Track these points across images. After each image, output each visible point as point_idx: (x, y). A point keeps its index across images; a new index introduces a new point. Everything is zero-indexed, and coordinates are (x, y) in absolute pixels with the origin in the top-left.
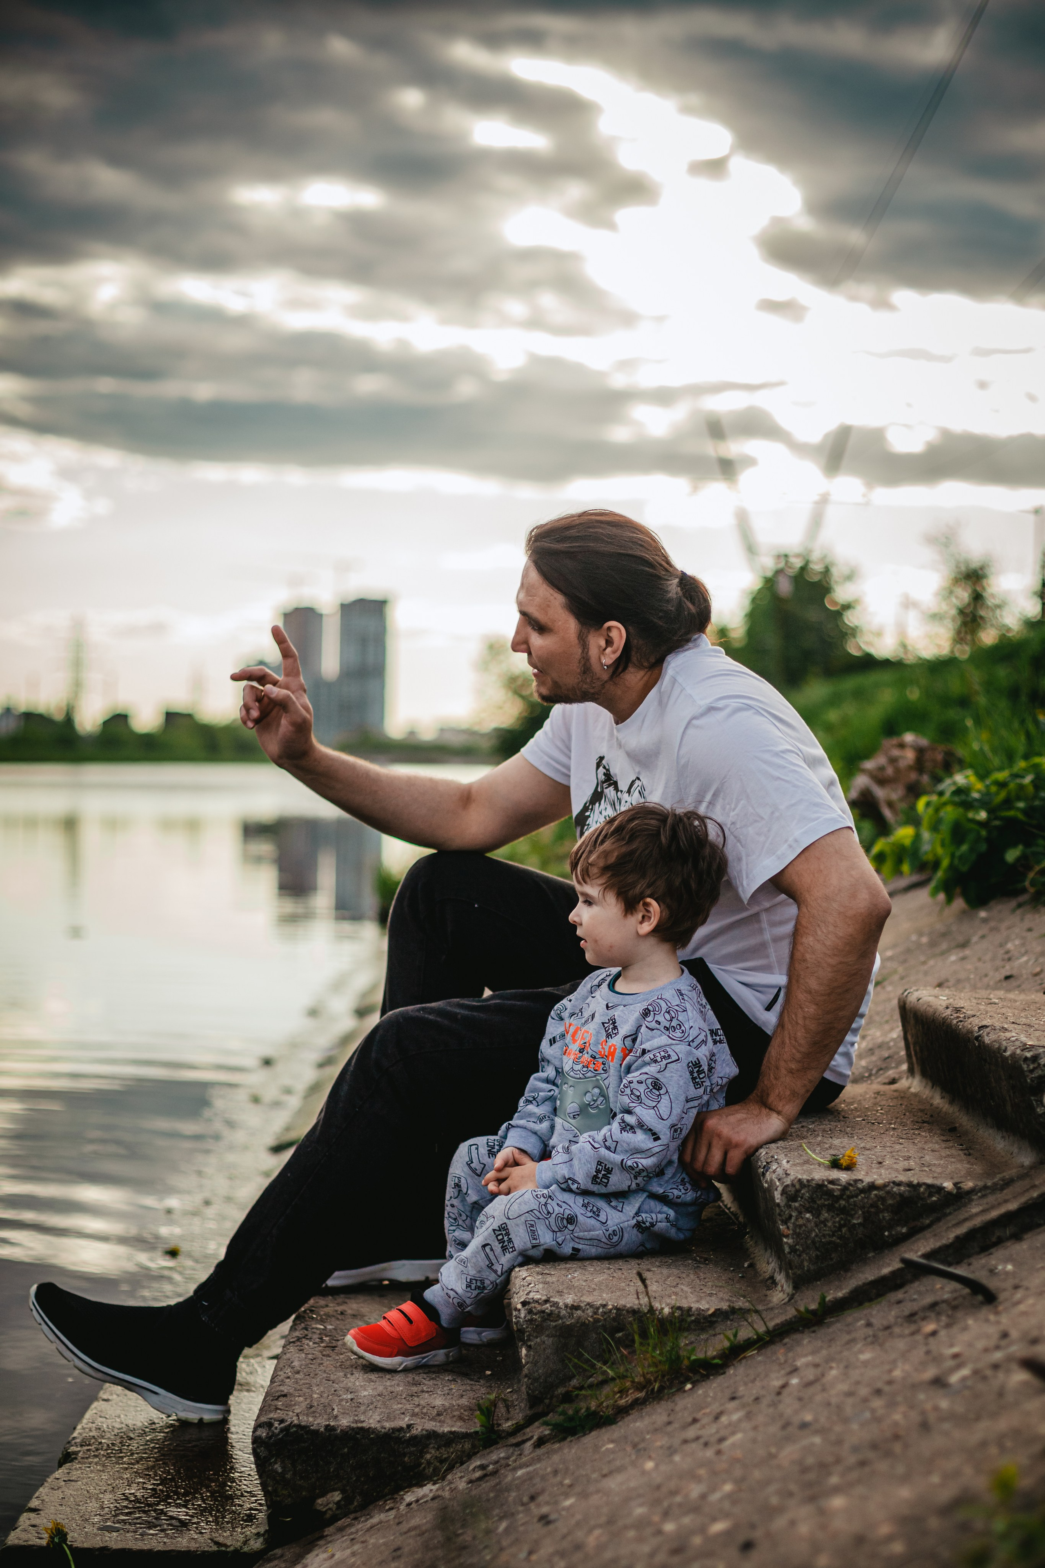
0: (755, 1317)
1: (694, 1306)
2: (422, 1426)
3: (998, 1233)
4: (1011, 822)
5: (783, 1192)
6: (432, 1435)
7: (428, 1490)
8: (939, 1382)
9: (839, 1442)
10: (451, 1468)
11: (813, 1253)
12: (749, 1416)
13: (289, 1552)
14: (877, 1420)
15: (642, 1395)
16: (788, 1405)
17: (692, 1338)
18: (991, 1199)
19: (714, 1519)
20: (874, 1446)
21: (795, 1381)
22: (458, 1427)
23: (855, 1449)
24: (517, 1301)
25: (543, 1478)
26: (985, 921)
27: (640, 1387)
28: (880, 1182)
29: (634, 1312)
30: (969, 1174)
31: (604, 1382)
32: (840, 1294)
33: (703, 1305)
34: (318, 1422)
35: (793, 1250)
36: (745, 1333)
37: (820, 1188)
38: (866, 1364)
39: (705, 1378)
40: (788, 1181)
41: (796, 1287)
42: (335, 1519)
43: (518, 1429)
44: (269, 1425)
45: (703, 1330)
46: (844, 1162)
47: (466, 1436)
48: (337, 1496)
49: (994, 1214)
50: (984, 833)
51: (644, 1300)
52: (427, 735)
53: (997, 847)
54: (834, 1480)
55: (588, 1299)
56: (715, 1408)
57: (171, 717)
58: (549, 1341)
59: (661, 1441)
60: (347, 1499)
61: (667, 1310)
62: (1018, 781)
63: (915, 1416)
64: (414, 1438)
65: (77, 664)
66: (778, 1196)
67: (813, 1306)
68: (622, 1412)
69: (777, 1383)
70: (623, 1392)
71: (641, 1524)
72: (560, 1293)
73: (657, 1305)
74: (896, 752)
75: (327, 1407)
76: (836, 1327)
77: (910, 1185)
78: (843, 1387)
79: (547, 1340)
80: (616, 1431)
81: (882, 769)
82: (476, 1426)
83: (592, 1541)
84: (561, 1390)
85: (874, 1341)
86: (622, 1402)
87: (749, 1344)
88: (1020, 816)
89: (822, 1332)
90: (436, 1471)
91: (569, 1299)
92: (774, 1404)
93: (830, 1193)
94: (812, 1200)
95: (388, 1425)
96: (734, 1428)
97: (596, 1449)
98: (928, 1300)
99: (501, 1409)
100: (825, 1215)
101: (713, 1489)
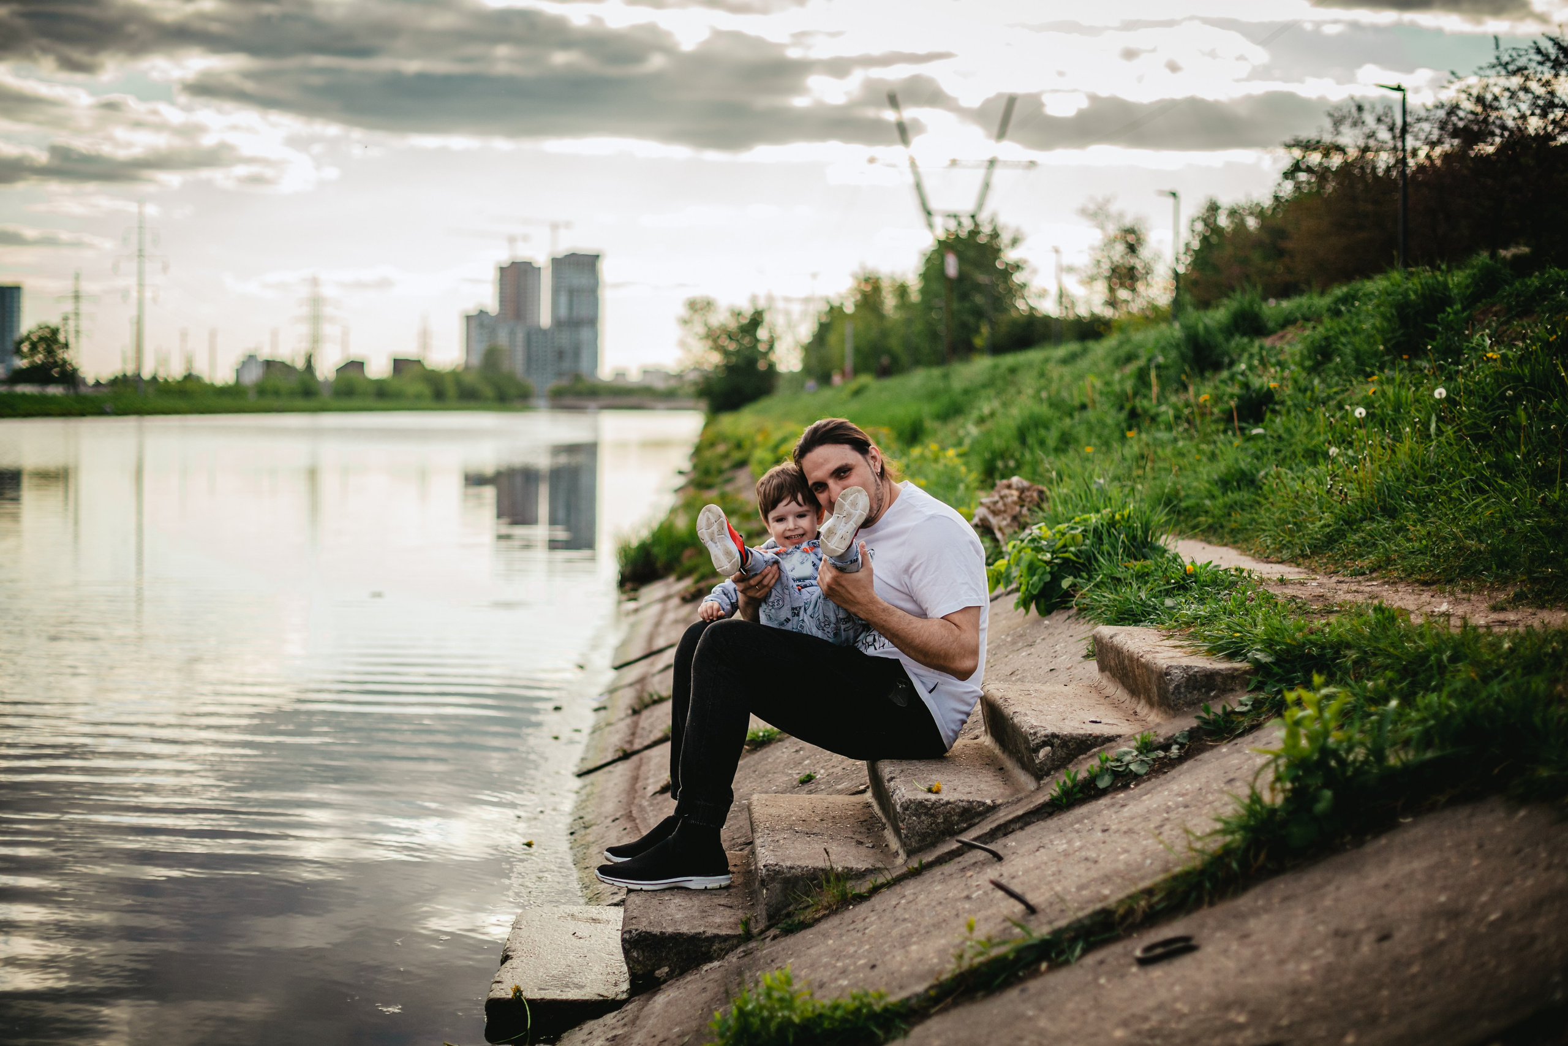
0: (886, 872)
1: (855, 866)
2: (710, 932)
3: (1012, 826)
4: (1066, 561)
5: (901, 806)
6: (716, 936)
7: (716, 964)
8: (968, 898)
9: (919, 925)
10: (727, 953)
11: (917, 838)
12: (879, 918)
13: (643, 997)
14: (938, 915)
15: (827, 912)
16: (899, 912)
17: (853, 883)
18: (1010, 809)
19: (860, 959)
20: (934, 925)
21: (903, 901)
22: (730, 932)
23: (926, 927)
24: (761, 865)
25: (777, 952)
26: (1047, 627)
27: (826, 908)
28: (952, 800)
29: (822, 870)
30: (1002, 795)
31: (808, 907)
32: (930, 859)
33: (859, 866)
34: (656, 930)
35: (906, 836)
36: (881, 880)
37: (921, 804)
38: (937, 892)
39: (860, 903)
40: (903, 800)
41: (908, 856)
42: (665, 981)
43: (762, 932)
44: (630, 932)
45: (859, 879)
46: (934, 789)
47: (735, 936)
48: (666, 969)
49: (1011, 817)
50: (1048, 569)
51: (828, 864)
52: (634, 377)
53: (1056, 578)
54: (914, 939)
55: (798, 863)
56: (864, 915)
57: (399, 365)
58: (778, 886)
59: (836, 932)
60: (672, 971)
61: (840, 869)
62: (1073, 532)
63: (954, 912)
64: (707, 938)
65: (316, 319)
66: (898, 808)
67: (916, 865)
68: (817, 921)
69: (894, 903)
70: (817, 911)
71: (825, 966)
72: (783, 860)
73: (835, 866)
74: (1006, 492)
75: (660, 923)
76: (927, 876)
77: (968, 801)
78: (925, 902)
79: (777, 886)
80: (814, 930)
81: (995, 503)
82: (740, 931)
83: (803, 973)
84: (784, 912)
85: (943, 881)
86: (817, 916)
87: (882, 886)
88: (1072, 557)
89: (920, 879)
90: (719, 955)
91: (789, 864)
92: (892, 912)
93: (925, 806)
94: (916, 810)
95: (693, 931)
96: (872, 924)
97: (804, 938)
98: (973, 861)
99: (752, 924)
100: (923, 818)
101: (860, 948)
